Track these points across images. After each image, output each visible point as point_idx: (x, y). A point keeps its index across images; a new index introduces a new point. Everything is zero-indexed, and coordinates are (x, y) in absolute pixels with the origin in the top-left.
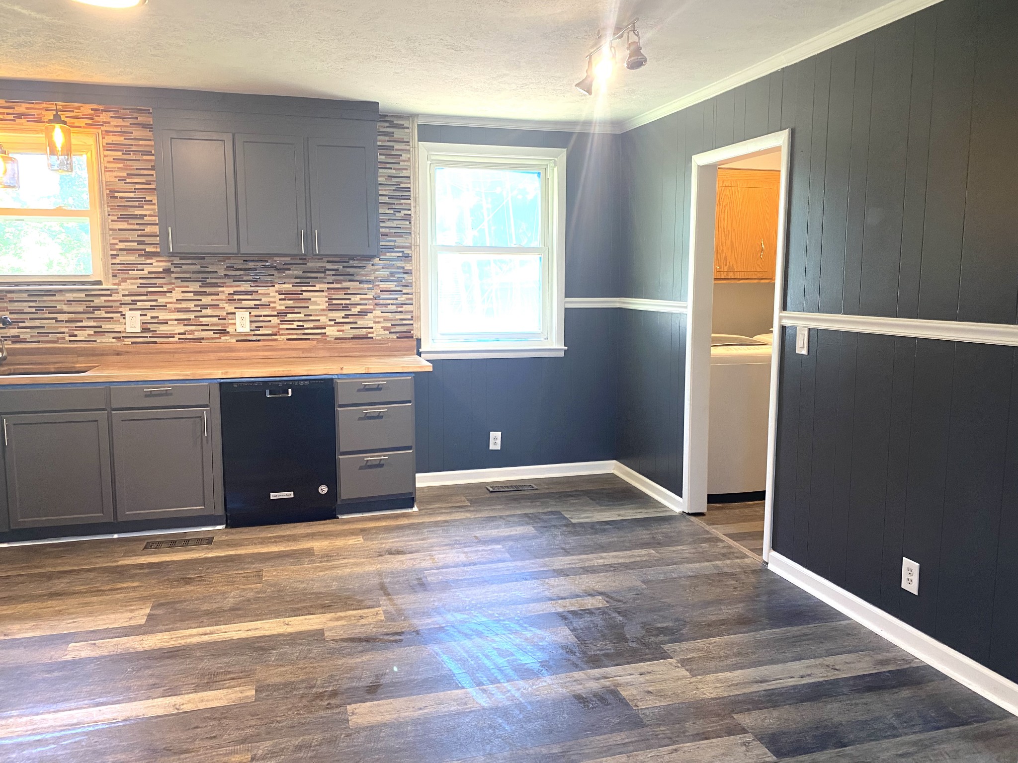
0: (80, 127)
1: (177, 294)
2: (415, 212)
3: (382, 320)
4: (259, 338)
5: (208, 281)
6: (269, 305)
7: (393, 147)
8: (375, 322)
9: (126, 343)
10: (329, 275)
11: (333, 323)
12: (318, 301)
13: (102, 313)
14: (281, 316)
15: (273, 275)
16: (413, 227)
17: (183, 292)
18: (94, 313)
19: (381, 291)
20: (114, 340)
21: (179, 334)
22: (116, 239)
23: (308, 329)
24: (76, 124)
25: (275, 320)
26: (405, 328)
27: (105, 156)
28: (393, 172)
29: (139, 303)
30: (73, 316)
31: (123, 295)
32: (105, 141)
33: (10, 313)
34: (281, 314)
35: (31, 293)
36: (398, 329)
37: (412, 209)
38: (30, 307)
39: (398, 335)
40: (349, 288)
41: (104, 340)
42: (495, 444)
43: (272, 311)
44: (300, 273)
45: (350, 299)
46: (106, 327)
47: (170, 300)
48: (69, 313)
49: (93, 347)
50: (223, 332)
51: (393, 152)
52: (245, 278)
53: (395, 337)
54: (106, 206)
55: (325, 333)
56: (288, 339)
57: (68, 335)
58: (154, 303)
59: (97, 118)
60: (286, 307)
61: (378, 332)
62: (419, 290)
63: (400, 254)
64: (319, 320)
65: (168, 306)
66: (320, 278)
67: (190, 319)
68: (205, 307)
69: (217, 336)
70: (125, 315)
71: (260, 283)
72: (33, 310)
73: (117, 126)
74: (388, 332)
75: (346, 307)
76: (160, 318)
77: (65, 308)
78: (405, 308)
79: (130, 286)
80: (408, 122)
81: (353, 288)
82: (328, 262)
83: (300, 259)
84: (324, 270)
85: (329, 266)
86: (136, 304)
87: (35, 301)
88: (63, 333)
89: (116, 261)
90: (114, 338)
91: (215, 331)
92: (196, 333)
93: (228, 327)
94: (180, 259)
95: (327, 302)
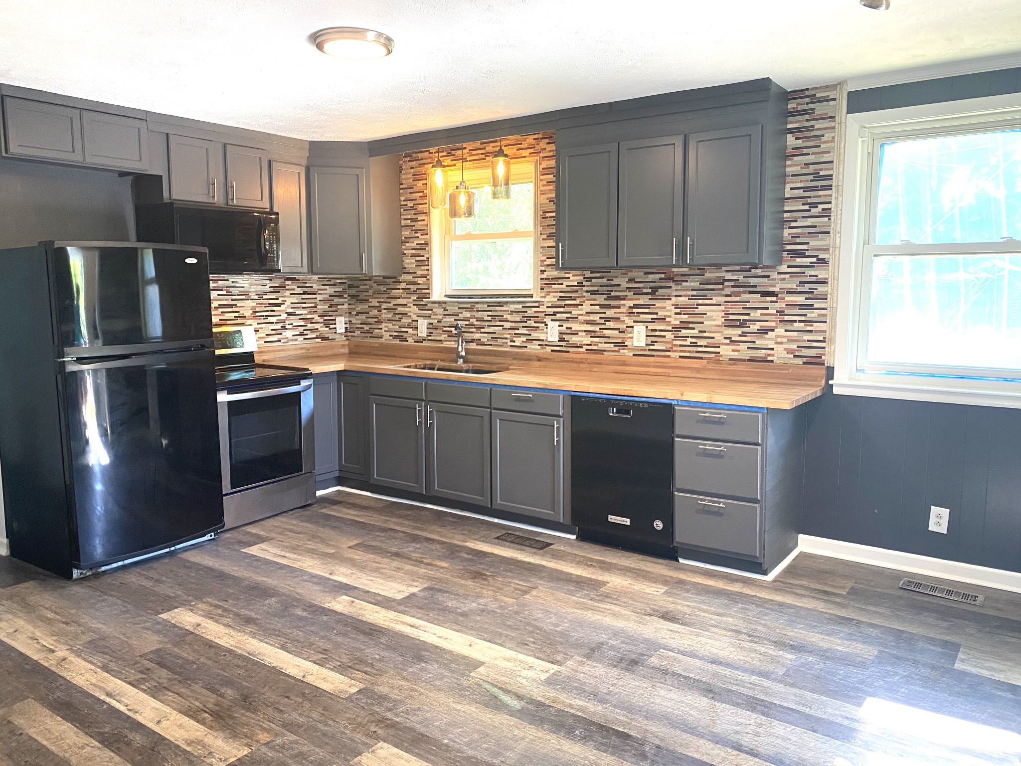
0: (525, 157)
1: (587, 307)
2: (837, 205)
3: (785, 340)
4: (653, 353)
5: (613, 294)
6: (665, 319)
7: (813, 126)
8: (777, 343)
9: (548, 351)
10: (728, 286)
11: (728, 341)
12: (714, 317)
13: (531, 323)
14: (675, 331)
15: (670, 287)
16: (832, 224)
17: (591, 305)
18: (526, 322)
19: (787, 305)
20: (539, 347)
21: (587, 345)
22: (545, 255)
23: (701, 346)
24: (524, 155)
25: (670, 336)
26: (812, 352)
27: (541, 180)
28: (811, 159)
29: (558, 315)
30: (513, 324)
31: (547, 307)
32: (542, 166)
33: (477, 321)
34: (676, 329)
35: (490, 305)
36: (805, 352)
37: (833, 202)
38: (488, 316)
39: (805, 360)
40: (749, 302)
41: (533, 347)
42: (939, 524)
43: (667, 325)
44: (696, 285)
45: (749, 314)
46: (535, 335)
47: (581, 312)
48: (511, 322)
49: (523, 352)
50: (621, 345)
51: (812, 133)
52: (645, 291)
53: (801, 363)
54: (539, 226)
55: (719, 353)
56: (680, 357)
57: (509, 341)
58: (569, 315)
59: (537, 147)
60: (681, 322)
61: (780, 355)
62: (835, 304)
63: (814, 260)
64: (713, 338)
65: (580, 317)
66: (718, 289)
67: (596, 331)
68: (608, 319)
69: (617, 349)
70: (547, 325)
71: (657, 296)
72: (490, 318)
73: (550, 151)
74: (792, 356)
75: (743, 324)
76: (573, 329)
77: (509, 318)
78: (816, 326)
79: (552, 299)
80: (835, 92)
81: (753, 302)
82: (727, 271)
83: (698, 269)
84: (722, 281)
85: (729, 276)
86: (556, 315)
87: (491, 311)
88: (506, 338)
89: (544, 276)
90: (539, 345)
91: (616, 344)
92: (600, 345)
93: (626, 341)
94: (591, 273)
95: (723, 317)
